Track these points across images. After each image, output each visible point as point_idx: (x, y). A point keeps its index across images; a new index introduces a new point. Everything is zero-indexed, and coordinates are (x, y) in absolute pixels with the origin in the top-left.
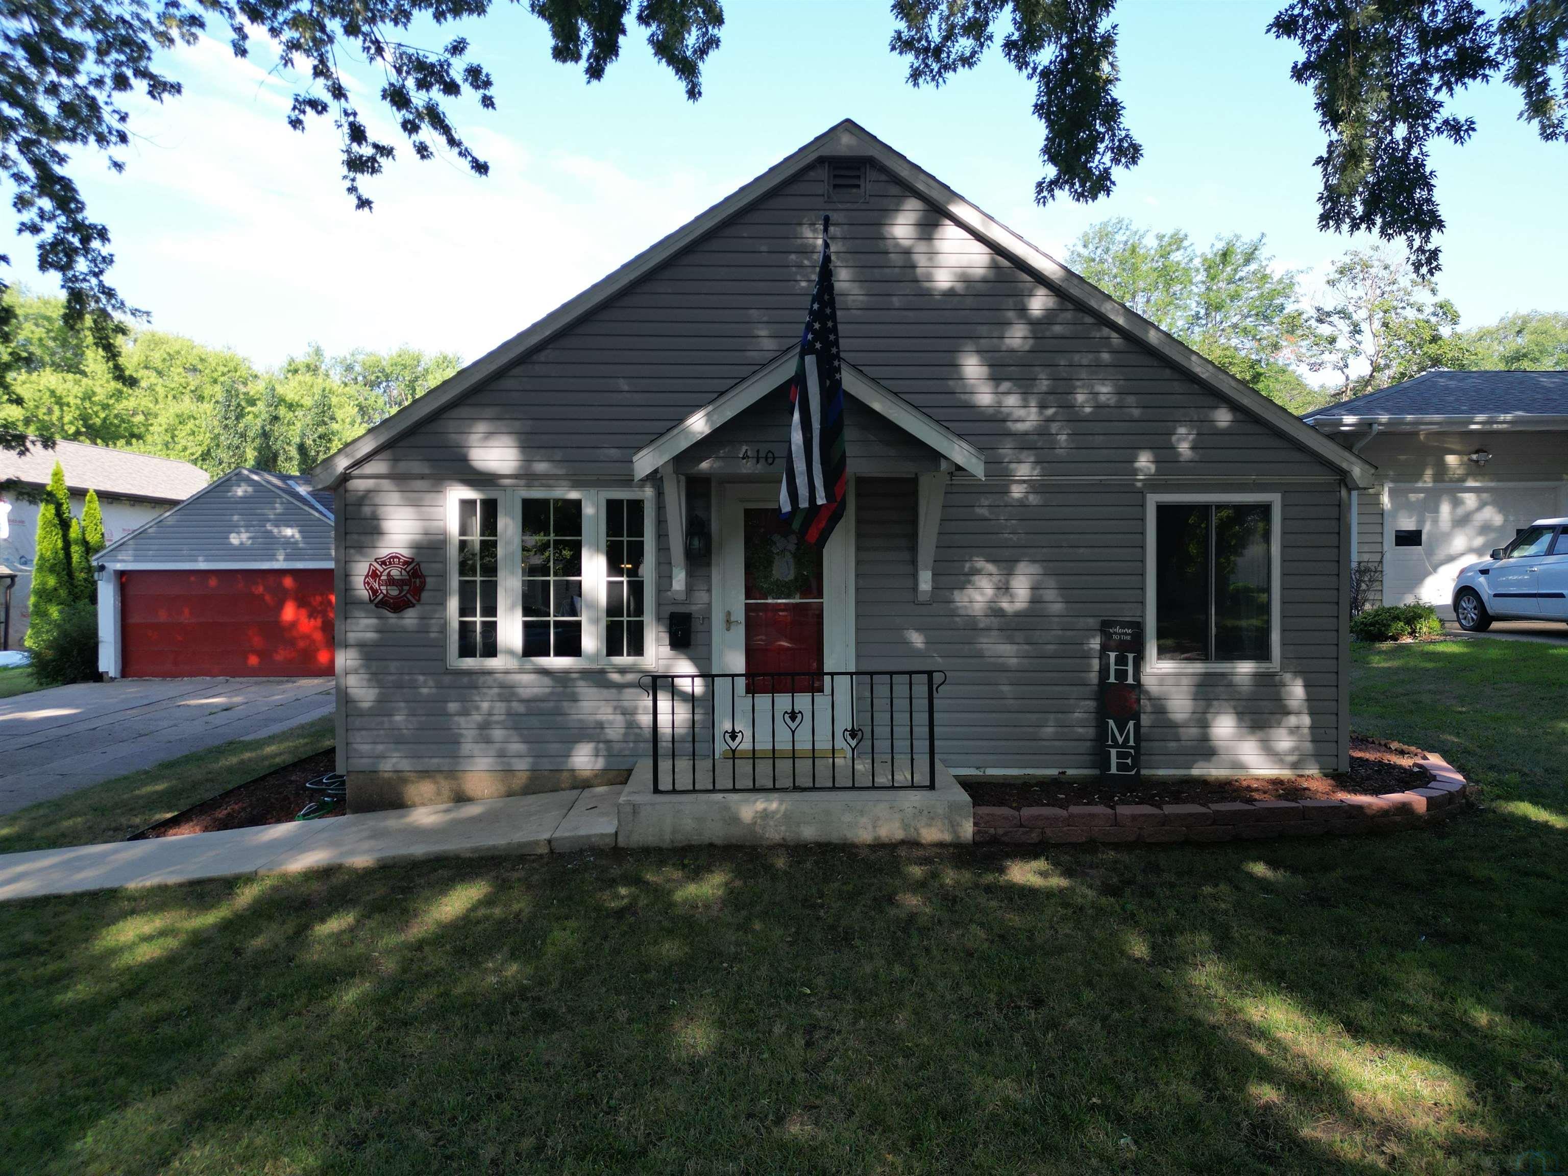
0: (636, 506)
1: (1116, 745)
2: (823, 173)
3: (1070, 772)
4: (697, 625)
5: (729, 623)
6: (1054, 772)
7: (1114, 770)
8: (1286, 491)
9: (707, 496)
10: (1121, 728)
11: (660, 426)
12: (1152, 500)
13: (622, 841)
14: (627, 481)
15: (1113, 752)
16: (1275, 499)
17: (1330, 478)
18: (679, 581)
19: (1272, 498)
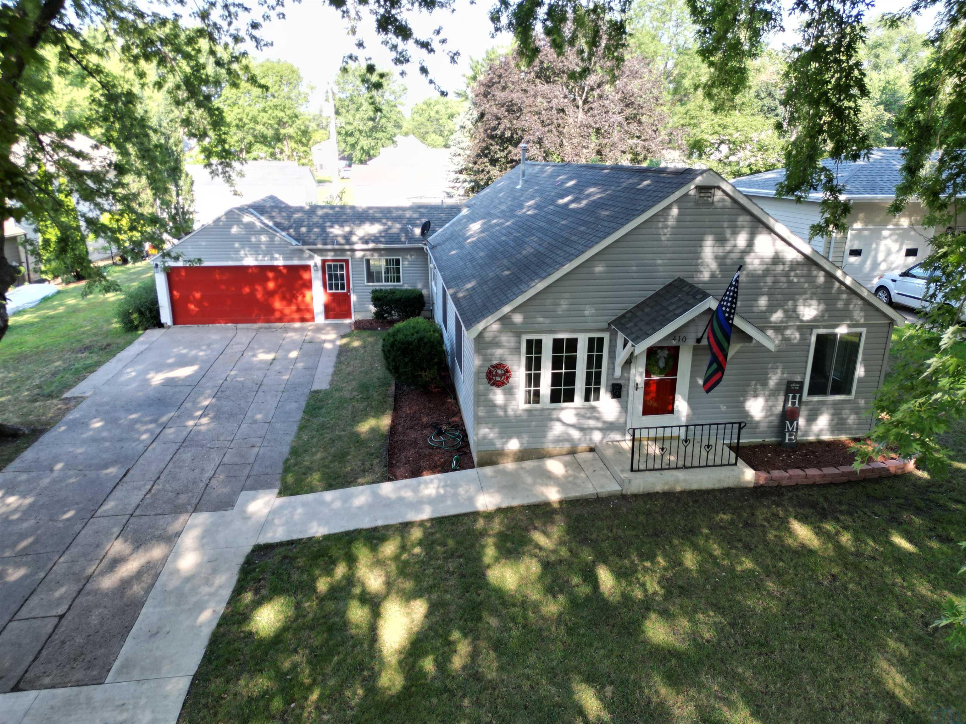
0: (601, 340)
1: (789, 431)
2: (695, 192)
3: (767, 440)
4: (623, 389)
5: (637, 387)
6: (760, 440)
7: (787, 441)
8: (868, 327)
10: (791, 424)
11: (614, 306)
12: (815, 332)
13: (624, 492)
14: (598, 330)
15: (787, 434)
17: (887, 322)
18: (618, 372)
19: (864, 330)
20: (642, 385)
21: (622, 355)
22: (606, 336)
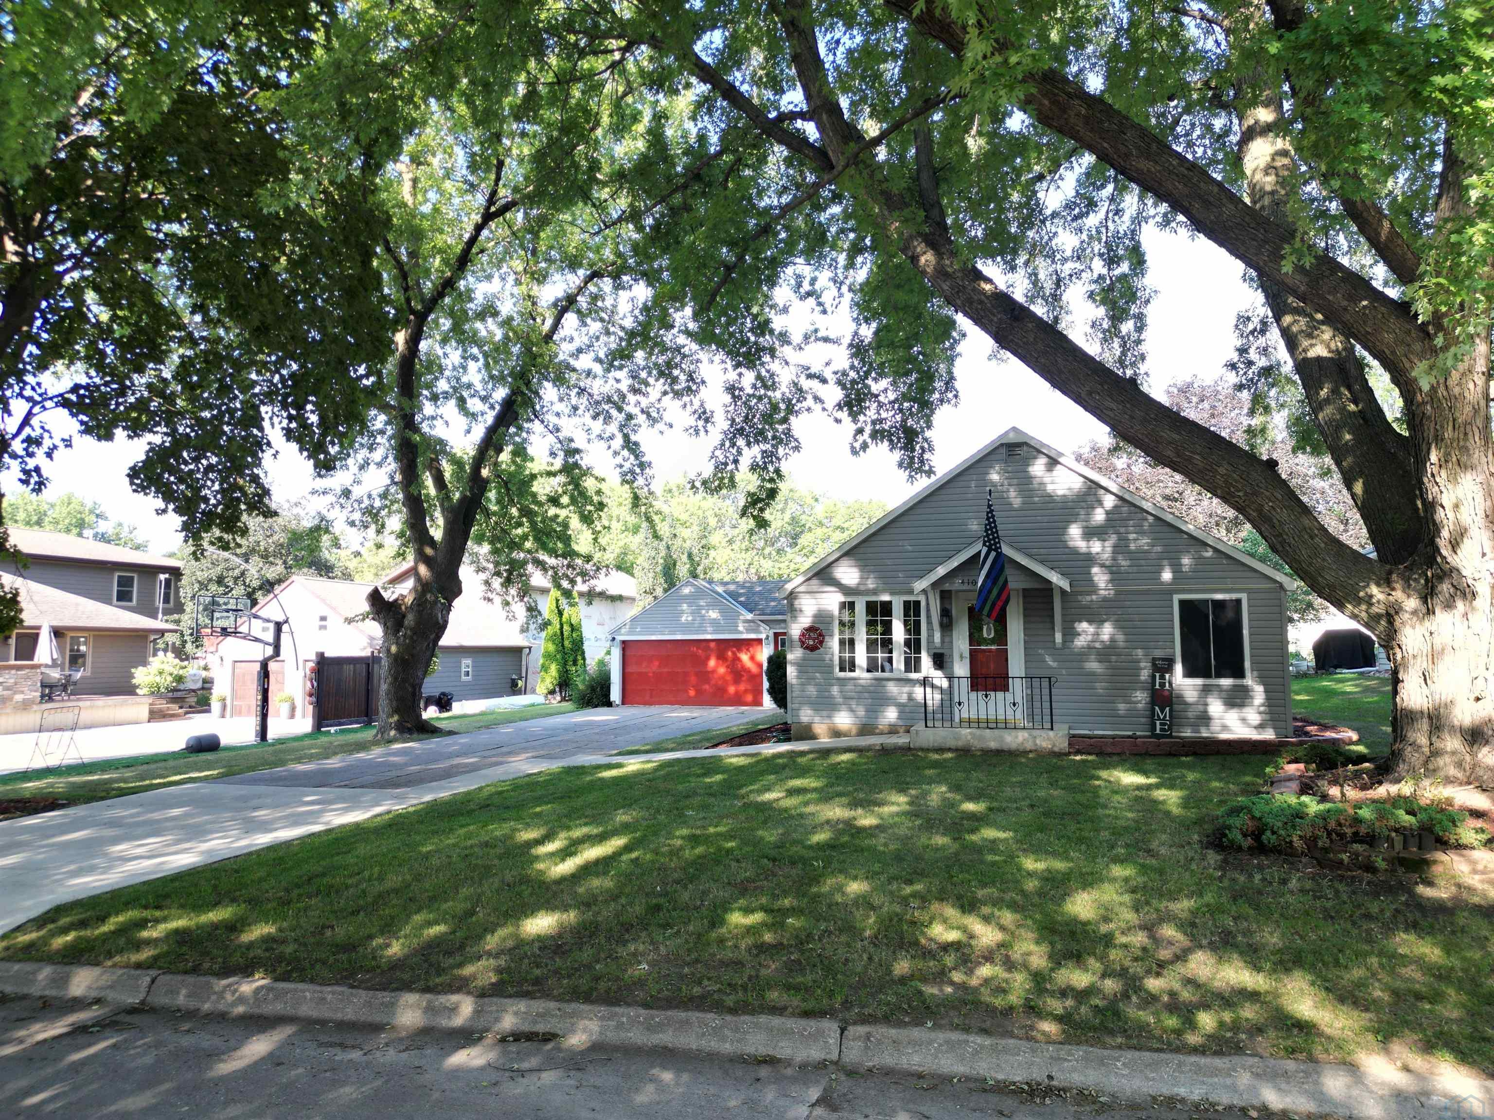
0: (917, 604)
1: (1159, 719)
2: (1003, 450)
3: (1138, 733)
4: (946, 659)
5: (961, 657)
6: (1129, 733)
7: (1158, 732)
8: (1249, 591)
9: (950, 598)
10: (1163, 711)
11: (929, 567)
12: (1176, 598)
13: (912, 746)
14: (911, 592)
15: (1158, 722)
16: (1244, 597)
19: (1242, 596)
20: (967, 654)
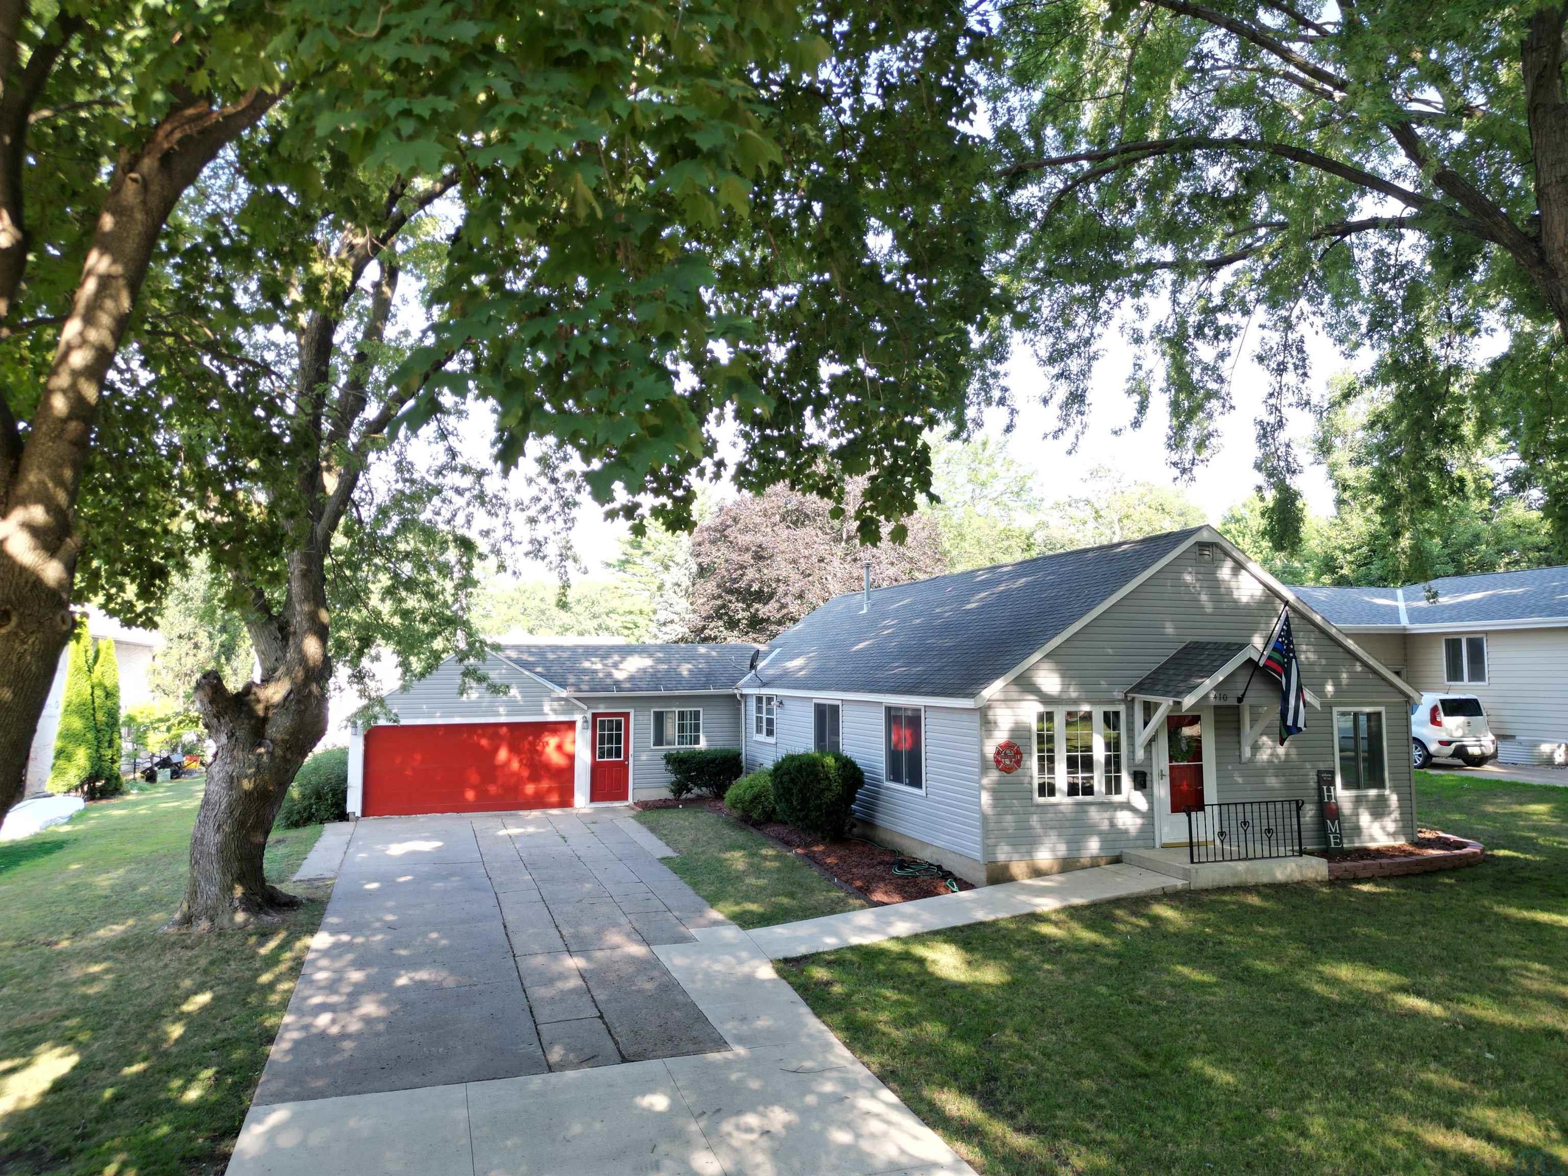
0: (1117, 714)
1: (1332, 833)
2: (1195, 549)
4: (1146, 777)
5: (1162, 776)
7: (1333, 845)
8: (1386, 704)
10: (1333, 823)
12: (1335, 711)
13: (1194, 887)
14: (1113, 702)
15: (1331, 836)
17: (1403, 699)
18: (1140, 754)
19: (1382, 709)
20: (1167, 772)
21: (1142, 736)
22: (1122, 709)
